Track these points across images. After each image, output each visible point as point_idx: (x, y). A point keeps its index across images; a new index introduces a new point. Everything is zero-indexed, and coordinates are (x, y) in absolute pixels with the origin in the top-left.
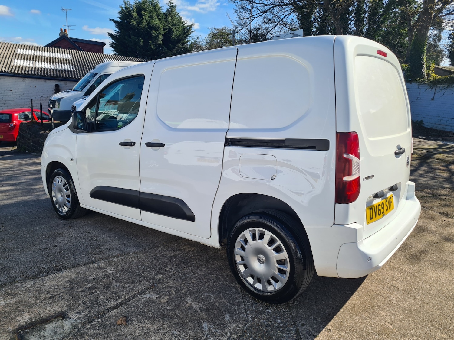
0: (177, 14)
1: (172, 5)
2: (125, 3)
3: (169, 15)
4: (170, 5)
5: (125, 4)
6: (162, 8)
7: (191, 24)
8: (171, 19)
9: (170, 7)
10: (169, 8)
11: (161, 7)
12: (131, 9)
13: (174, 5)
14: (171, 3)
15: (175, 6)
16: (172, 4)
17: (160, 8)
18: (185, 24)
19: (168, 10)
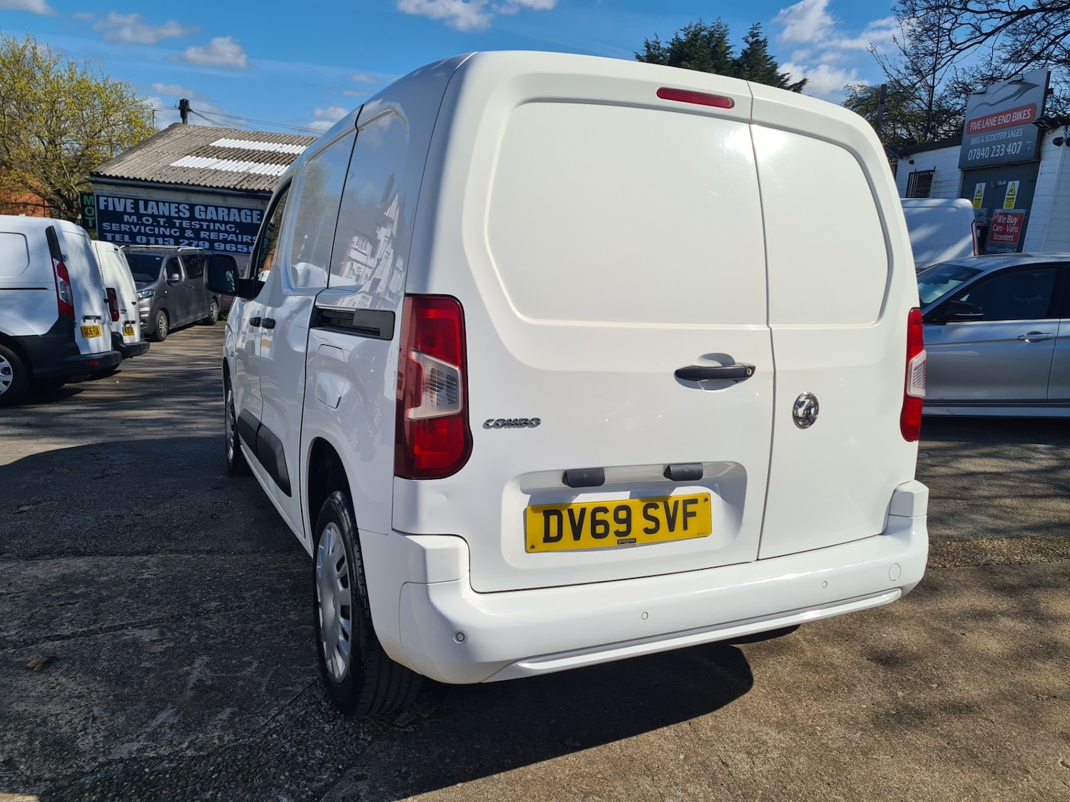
0: (768, 60)
1: (757, 40)
2: (646, 47)
3: (745, 65)
4: (750, 40)
5: (646, 49)
6: (731, 50)
7: (798, 81)
8: (749, 73)
9: (751, 45)
10: (749, 47)
11: (729, 47)
12: (661, 58)
13: (761, 39)
14: (753, 36)
15: (765, 41)
16: (757, 38)
17: (725, 51)
18: (785, 81)
19: (745, 53)
